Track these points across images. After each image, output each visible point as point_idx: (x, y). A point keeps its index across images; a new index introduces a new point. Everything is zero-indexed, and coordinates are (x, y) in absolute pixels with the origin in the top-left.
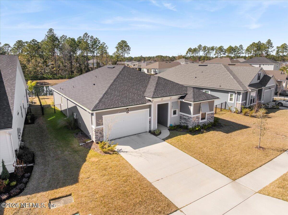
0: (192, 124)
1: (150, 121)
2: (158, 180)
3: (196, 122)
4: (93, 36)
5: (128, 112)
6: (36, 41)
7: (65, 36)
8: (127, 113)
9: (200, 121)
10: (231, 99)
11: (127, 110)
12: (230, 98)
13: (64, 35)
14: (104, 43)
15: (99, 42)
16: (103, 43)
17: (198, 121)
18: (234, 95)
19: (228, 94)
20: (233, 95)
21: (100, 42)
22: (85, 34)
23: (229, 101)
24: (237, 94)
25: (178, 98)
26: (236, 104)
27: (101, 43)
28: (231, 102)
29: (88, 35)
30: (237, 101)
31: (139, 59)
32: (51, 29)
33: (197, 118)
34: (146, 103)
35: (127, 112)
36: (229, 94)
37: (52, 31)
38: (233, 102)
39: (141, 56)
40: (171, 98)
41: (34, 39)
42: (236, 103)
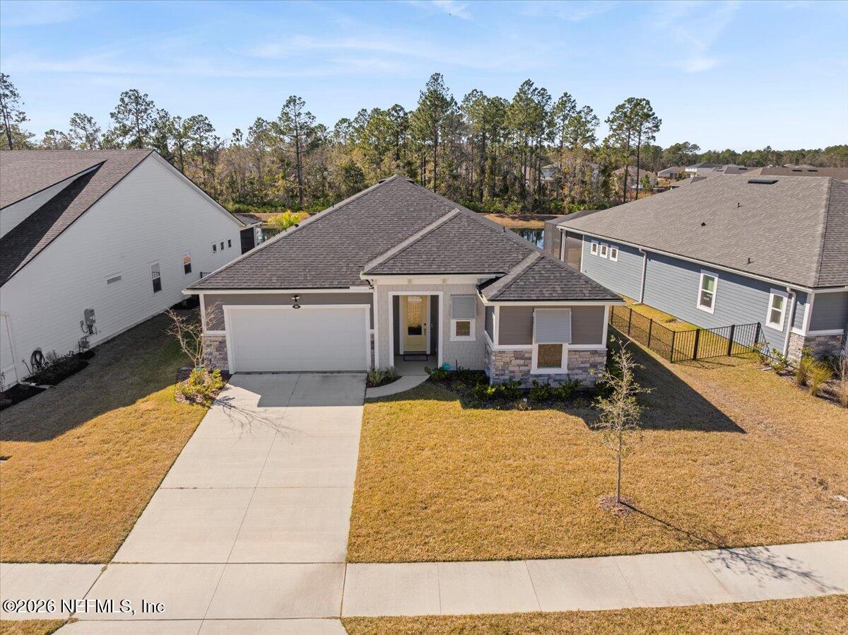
0: (497, 375)
1: (373, 343)
2: (182, 488)
3: (511, 369)
4: (545, 90)
5: (299, 307)
6: (402, 109)
7: (479, 93)
8: (294, 307)
9: (535, 370)
10: (775, 318)
11: (296, 301)
12: (773, 310)
13: (476, 90)
14: (588, 107)
15: (573, 104)
16: (585, 109)
17: (525, 368)
18: (785, 299)
19: (769, 296)
20: (781, 299)
21: (575, 106)
22: (524, 84)
23: (768, 323)
24: (793, 299)
25: (476, 282)
26: (790, 337)
27: (578, 109)
28: (773, 326)
29: (533, 87)
30: (792, 325)
31: (758, 157)
32: (436, 74)
33: (516, 358)
34: (349, 288)
35: (296, 306)
36: (772, 296)
37: (440, 79)
38: (779, 327)
39: (769, 147)
40: (444, 281)
41: (397, 105)
42: (790, 333)
